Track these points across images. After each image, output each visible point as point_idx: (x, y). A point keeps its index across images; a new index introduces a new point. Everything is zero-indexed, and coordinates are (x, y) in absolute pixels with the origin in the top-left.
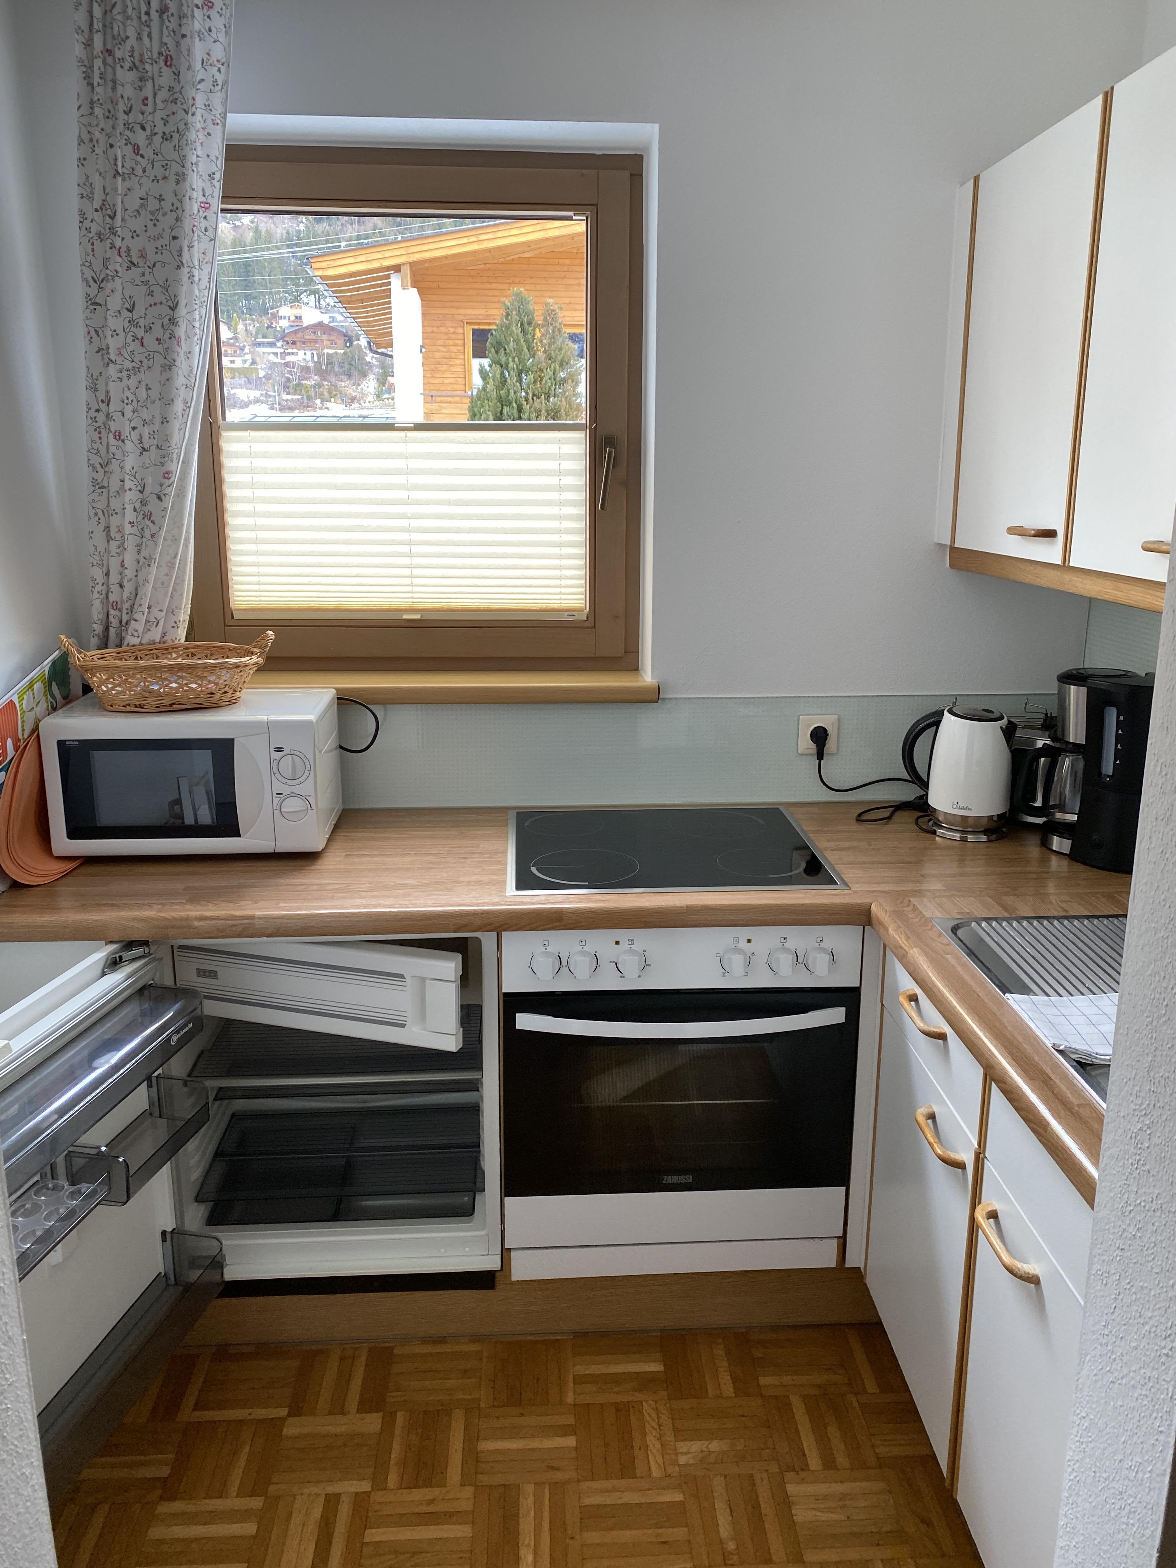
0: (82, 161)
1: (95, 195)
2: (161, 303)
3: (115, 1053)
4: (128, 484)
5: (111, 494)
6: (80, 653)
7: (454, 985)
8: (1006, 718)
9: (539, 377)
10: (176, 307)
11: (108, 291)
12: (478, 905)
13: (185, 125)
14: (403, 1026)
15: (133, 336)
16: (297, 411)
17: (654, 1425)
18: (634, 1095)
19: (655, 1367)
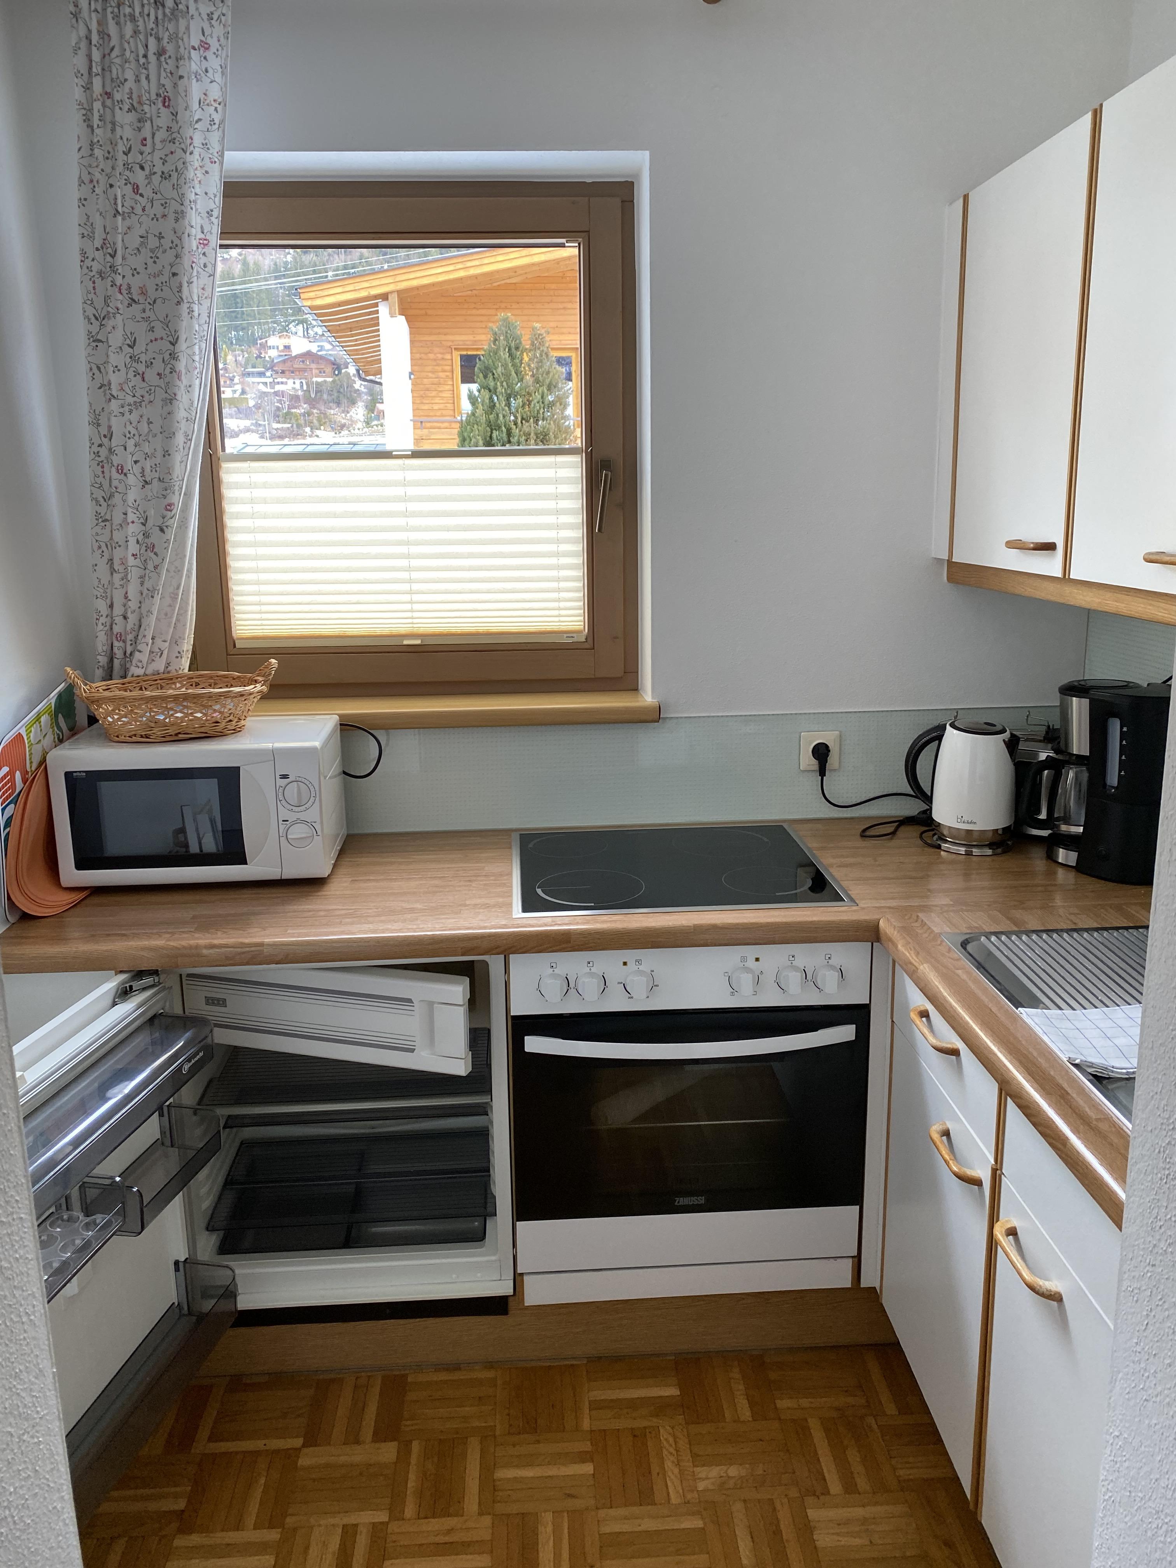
0: (83, 202)
1: (96, 235)
2: (162, 339)
3: (126, 1083)
4: (131, 517)
5: (114, 527)
6: (86, 685)
7: (462, 1009)
8: (1008, 732)
9: (528, 400)
10: (176, 342)
11: (109, 328)
12: (485, 928)
13: (184, 163)
14: (412, 1051)
15: (134, 371)
16: (287, 439)
17: (672, 1450)
18: (643, 1117)
19: (674, 1391)
